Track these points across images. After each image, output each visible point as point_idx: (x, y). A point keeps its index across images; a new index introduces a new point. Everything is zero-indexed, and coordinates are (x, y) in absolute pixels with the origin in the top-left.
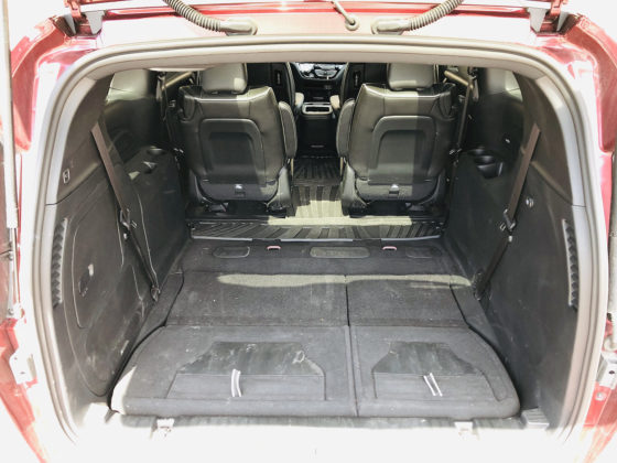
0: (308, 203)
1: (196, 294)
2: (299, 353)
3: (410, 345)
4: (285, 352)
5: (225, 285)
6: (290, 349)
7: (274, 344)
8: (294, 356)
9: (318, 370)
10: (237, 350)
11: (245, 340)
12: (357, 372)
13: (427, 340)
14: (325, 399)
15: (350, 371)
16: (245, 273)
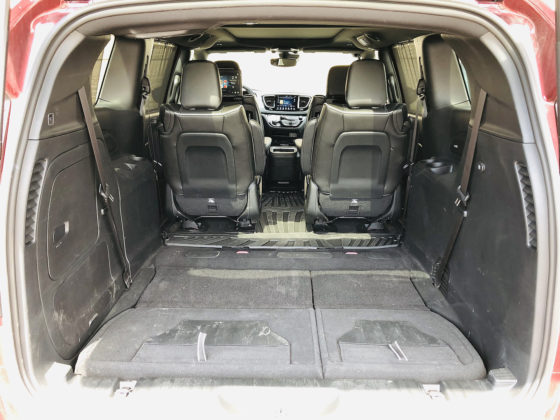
0: (275, 223)
1: (167, 283)
2: (264, 328)
3: (375, 322)
4: (251, 328)
5: (194, 276)
6: (256, 325)
7: (240, 322)
8: (260, 330)
9: (284, 341)
10: (203, 326)
11: (212, 318)
12: (323, 342)
13: (391, 319)
14: (291, 363)
15: (315, 341)
16: (214, 269)
